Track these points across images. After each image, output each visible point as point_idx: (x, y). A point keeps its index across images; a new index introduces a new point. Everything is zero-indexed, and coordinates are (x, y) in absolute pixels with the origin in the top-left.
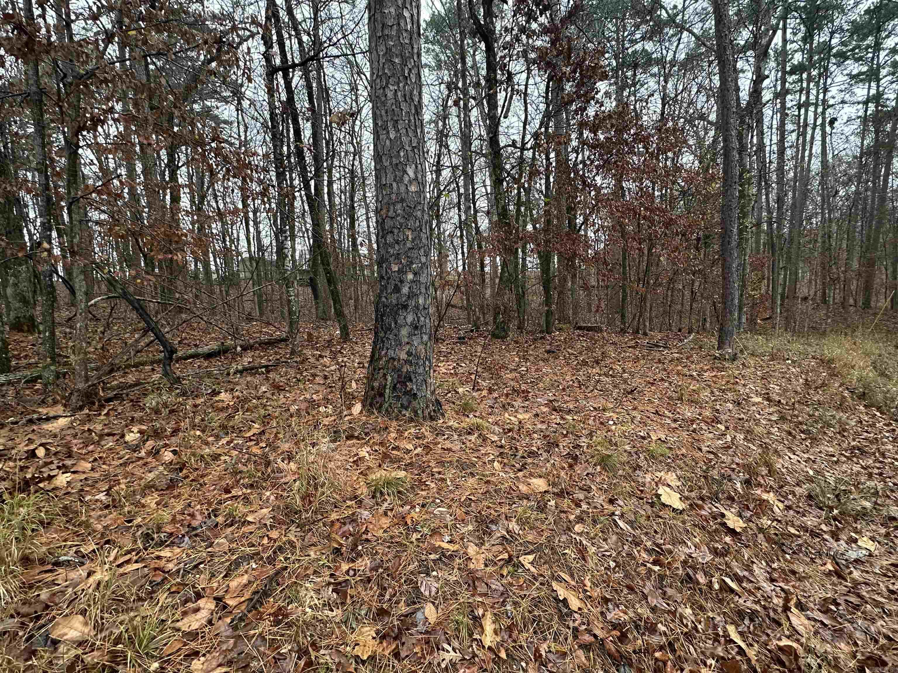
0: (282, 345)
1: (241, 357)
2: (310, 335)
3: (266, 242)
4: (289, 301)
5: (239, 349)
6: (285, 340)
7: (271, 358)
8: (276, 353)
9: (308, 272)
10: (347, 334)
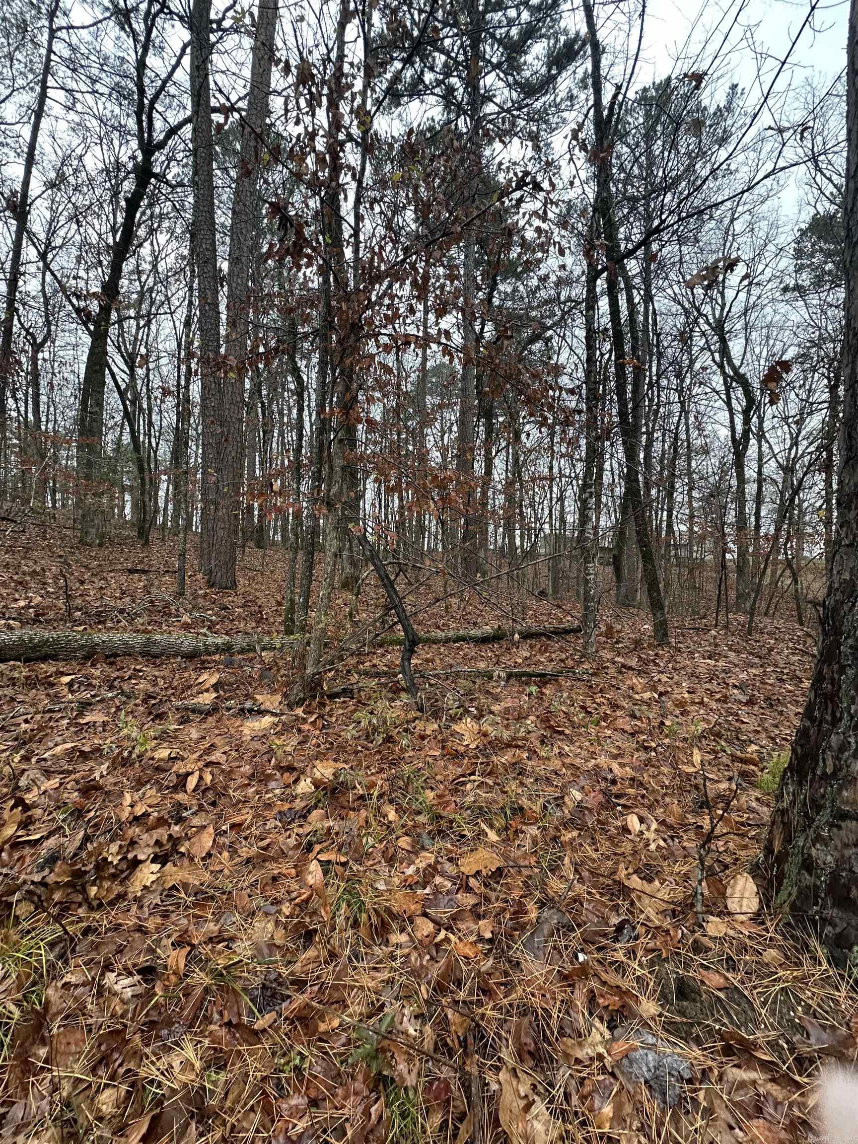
0: (571, 637)
1: (518, 648)
2: (610, 628)
3: (570, 518)
4: (587, 582)
5: (517, 636)
6: (577, 630)
7: (554, 656)
8: (562, 649)
9: (611, 550)
10: (665, 635)
